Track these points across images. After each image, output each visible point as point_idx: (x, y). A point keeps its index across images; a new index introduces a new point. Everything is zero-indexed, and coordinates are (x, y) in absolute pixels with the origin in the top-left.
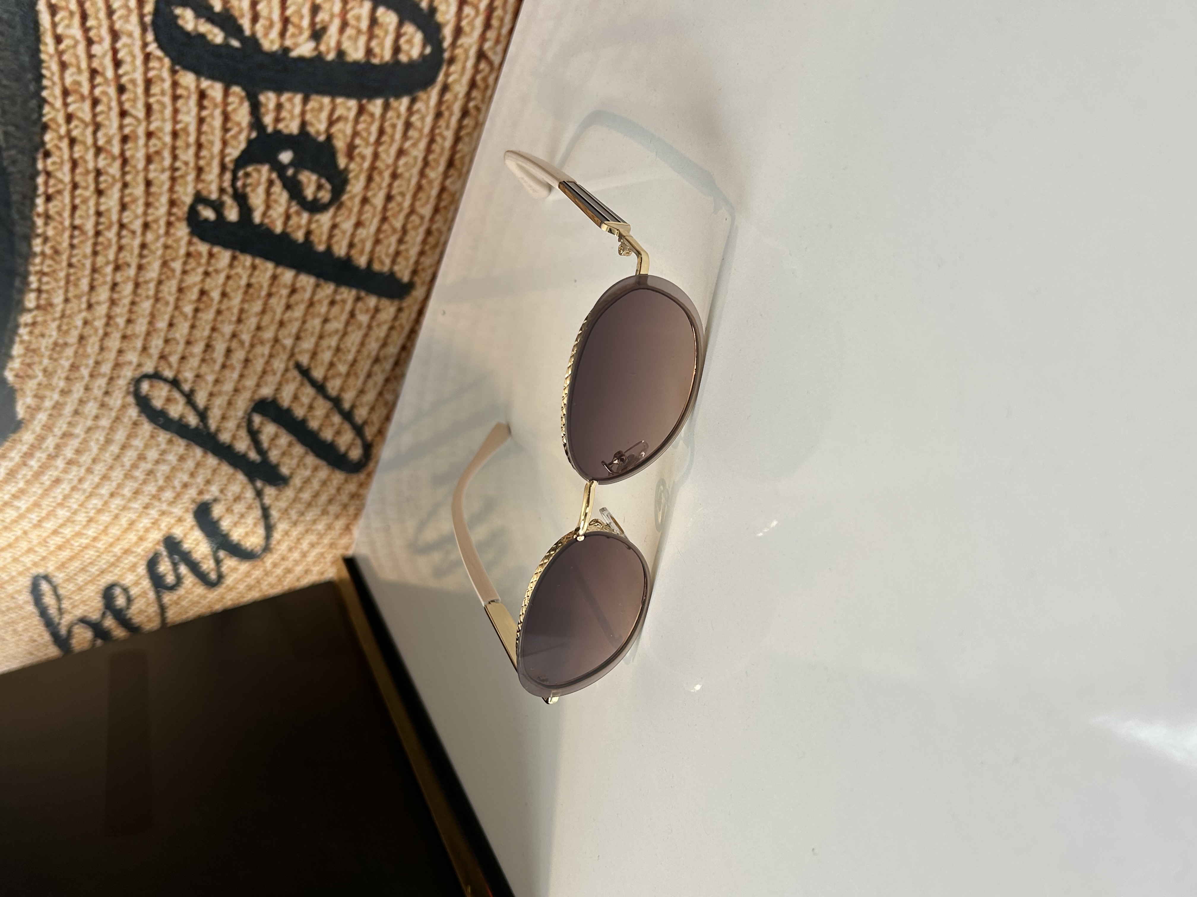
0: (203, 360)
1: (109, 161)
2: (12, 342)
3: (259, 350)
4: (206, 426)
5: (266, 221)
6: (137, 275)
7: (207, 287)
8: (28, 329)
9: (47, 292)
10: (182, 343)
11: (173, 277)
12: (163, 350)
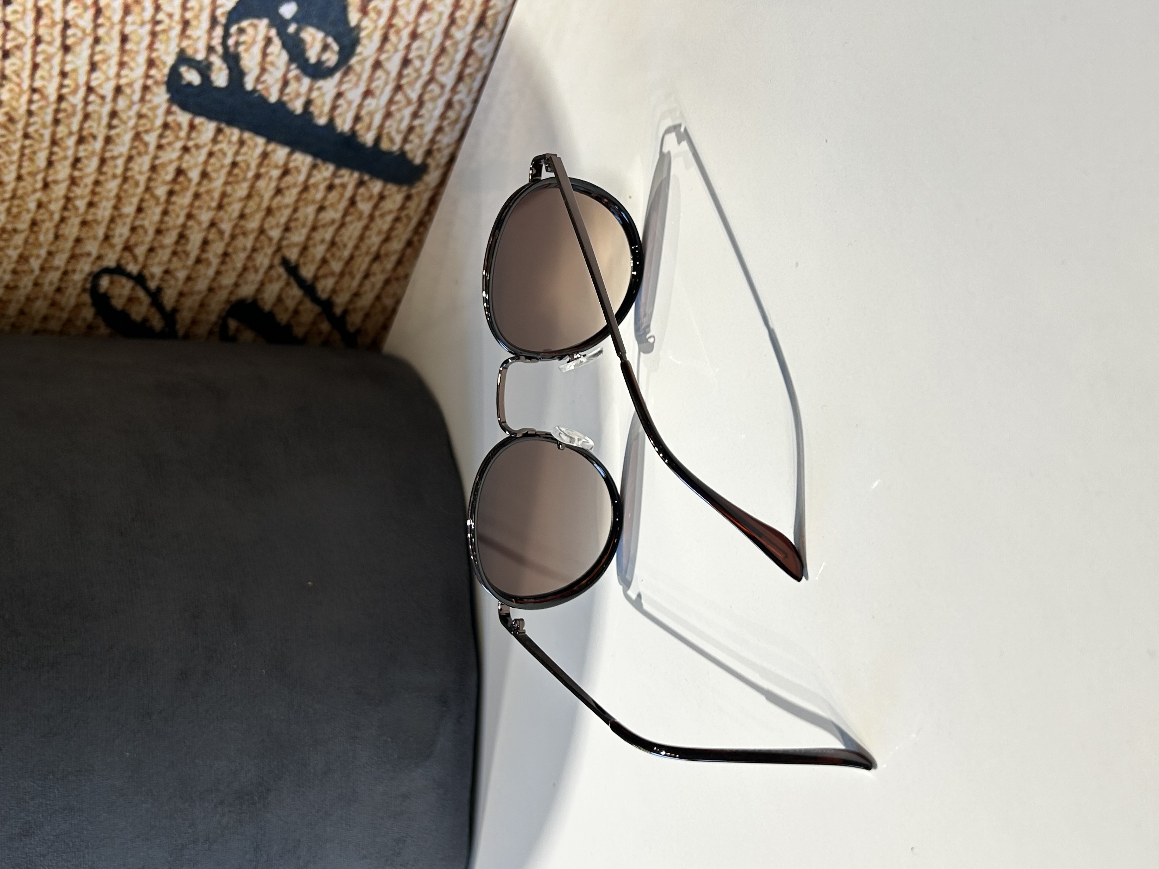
0: (174, 253)
1: (80, 11)
3: (240, 241)
4: (173, 331)
5: (260, 87)
6: (104, 150)
7: (184, 166)
10: (151, 232)
11: (146, 152)
12: (128, 240)
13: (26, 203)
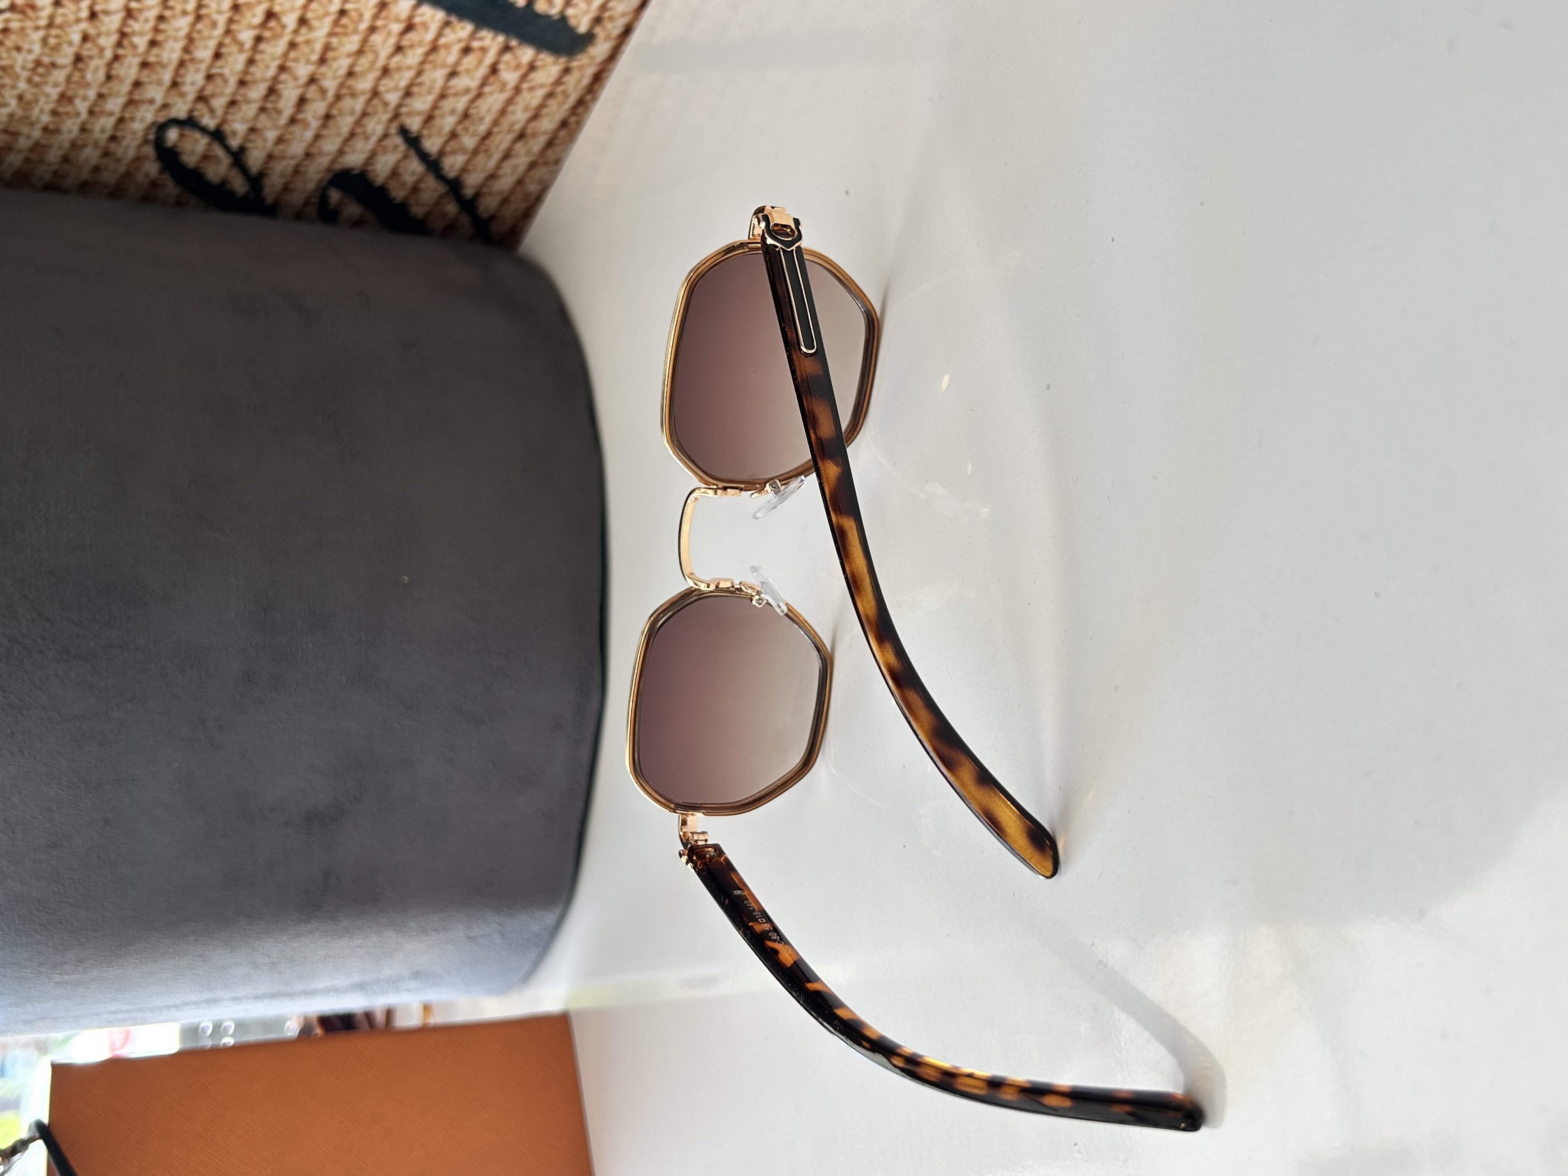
0: (263, 110)
3: (347, 103)
4: (260, 197)
7: (277, 9)
10: (233, 82)
12: (202, 90)
13: (67, 34)
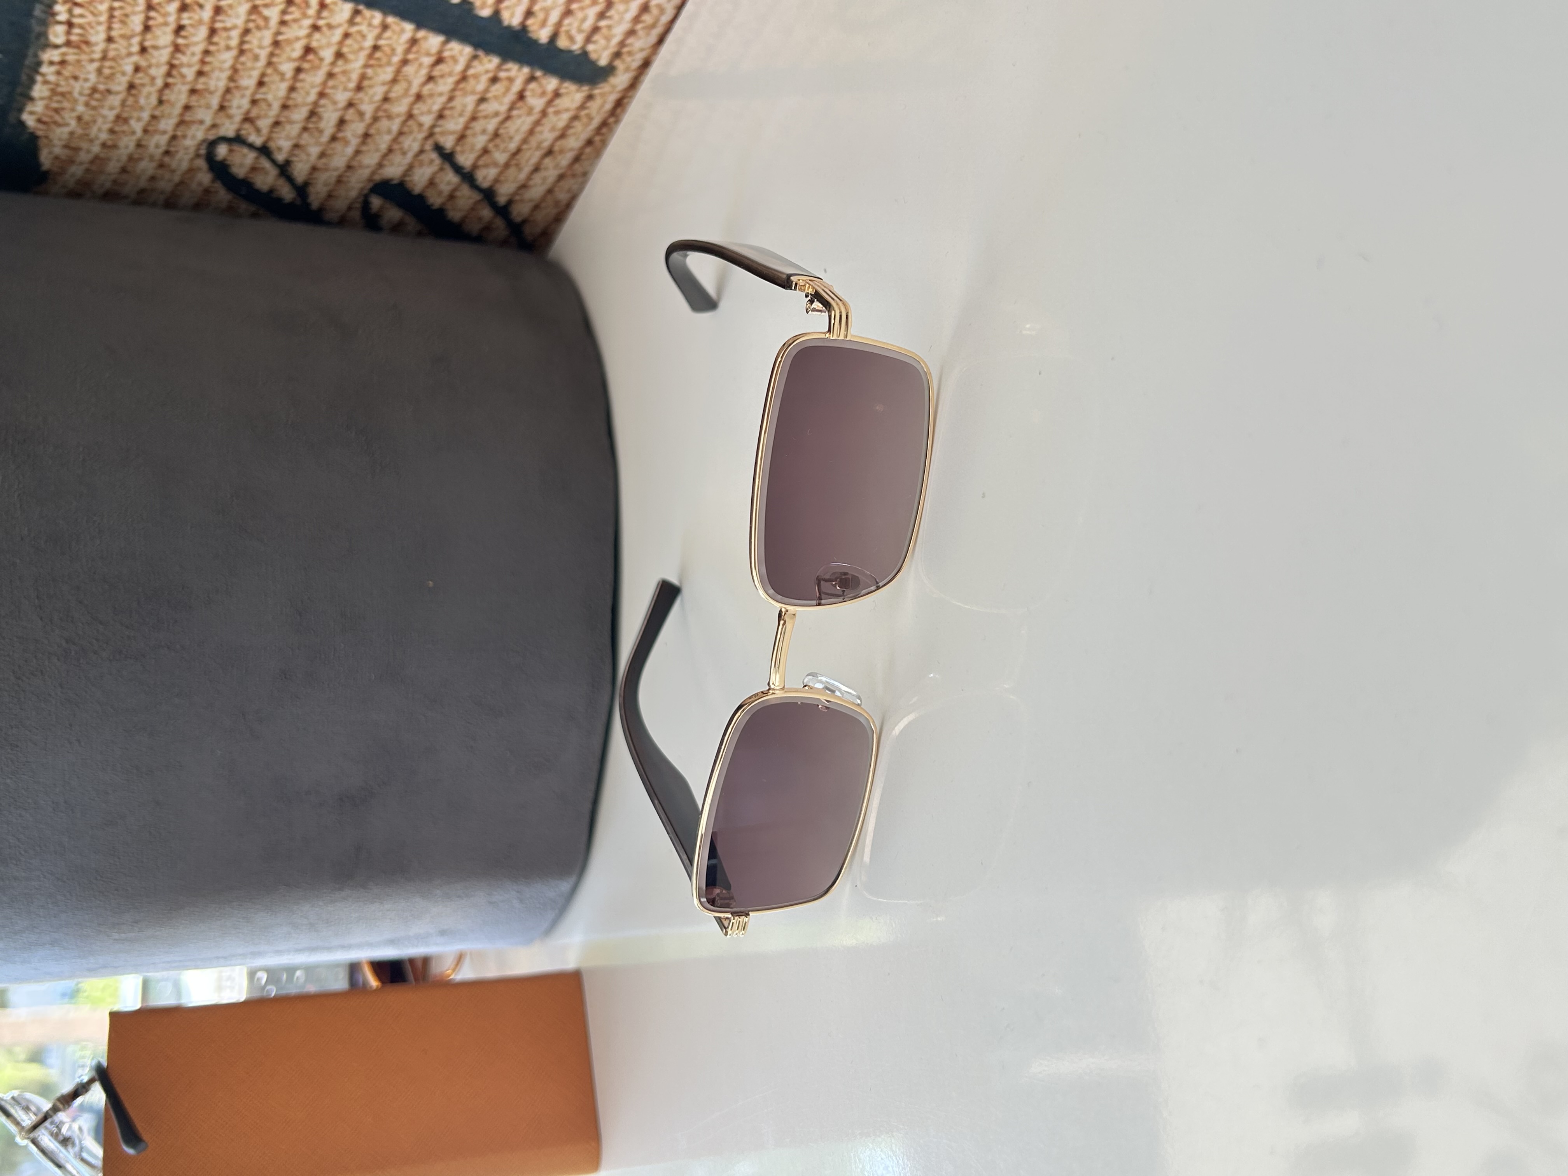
0: (305, 129)
2: (32, 81)
3: (384, 124)
4: (306, 205)
6: (213, 20)
7: (314, 44)
8: (53, 69)
9: (81, 26)
10: (276, 106)
11: (267, 27)
12: (248, 112)
13: (120, 65)
